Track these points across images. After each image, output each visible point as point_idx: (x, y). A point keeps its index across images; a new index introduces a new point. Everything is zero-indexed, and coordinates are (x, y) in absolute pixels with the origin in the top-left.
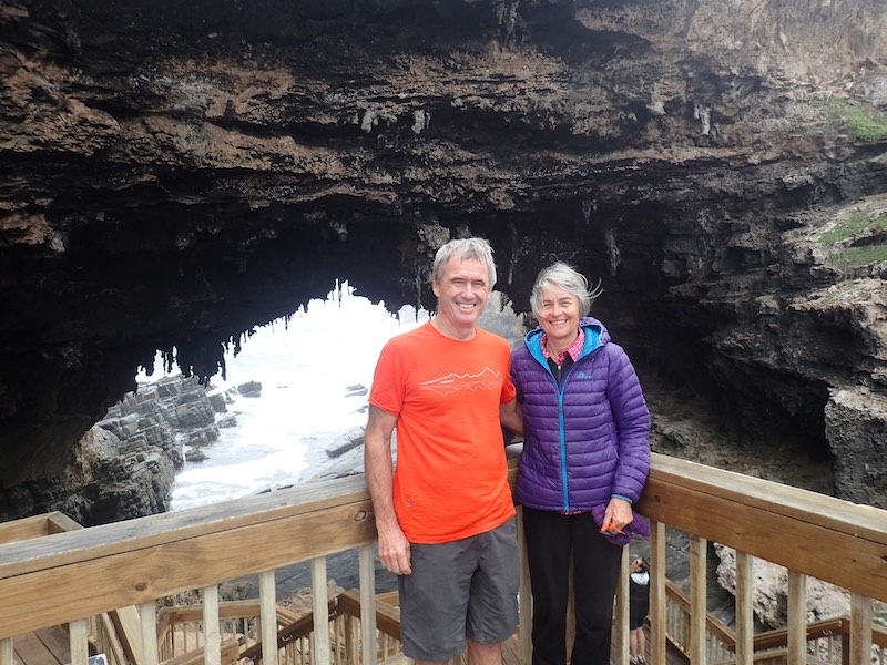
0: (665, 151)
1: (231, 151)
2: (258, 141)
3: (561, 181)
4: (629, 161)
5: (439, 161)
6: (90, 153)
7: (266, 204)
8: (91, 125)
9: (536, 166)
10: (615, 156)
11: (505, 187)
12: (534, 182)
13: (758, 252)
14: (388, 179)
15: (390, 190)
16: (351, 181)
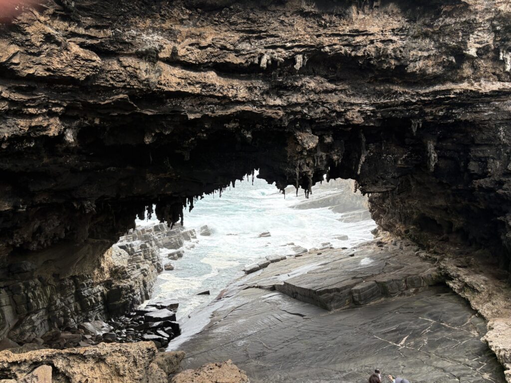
0: (476, 84)
1: (174, 80)
2: (193, 74)
3: (397, 106)
4: (448, 91)
5: (312, 90)
6: (83, 78)
7: (198, 116)
8: (83, 60)
9: (379, 94)
10: (437, 88)
11: (358, 109)
12: (378, 106)
14: (278, 102)
15: (279, 109)
16: (253, 103)
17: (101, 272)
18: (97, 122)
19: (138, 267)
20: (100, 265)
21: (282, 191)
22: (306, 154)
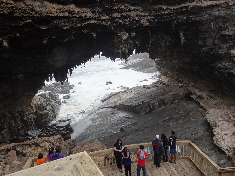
0: (200, 3)
1: (54, 10)
2: (63, 7)
3: (164, 15)
4: (187, 7)
5: (123, 10)
6: (7, 13)
7: (68, 27)
8: (5, 4)
9: (156, 10)
10: (183, 5)
11: (146, 18)
12: (156, 16)
13: (231, 36)
14: (107, 17)
15: (108, 21)
16: (95, 19)
17: (31, 108)
18: (18, 35)
19: (49, 104)
20: (30, 105)
21: (114, 61)
22: (123, 42)
